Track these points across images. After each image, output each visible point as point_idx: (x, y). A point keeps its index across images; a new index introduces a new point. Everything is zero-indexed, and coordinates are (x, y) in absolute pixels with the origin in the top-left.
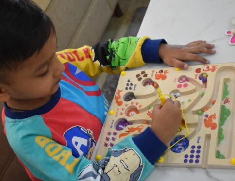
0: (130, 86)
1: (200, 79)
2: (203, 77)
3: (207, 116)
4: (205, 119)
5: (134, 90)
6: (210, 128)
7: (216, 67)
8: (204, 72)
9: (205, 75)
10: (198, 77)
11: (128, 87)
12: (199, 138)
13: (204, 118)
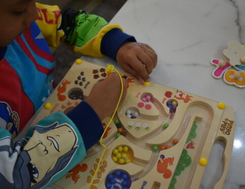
0: (81, 81)
1: (168, 104)
2: (172, 105)
3: (163, 157)
4: (159, 161)
5: (85, 88)
6: (162, 175)
7: (191, 98)
8: (175, 99)
9: (174, 103)
10: (166, 102)
11: (79, 81)
12: (145, 183)
13: (159, 158)
